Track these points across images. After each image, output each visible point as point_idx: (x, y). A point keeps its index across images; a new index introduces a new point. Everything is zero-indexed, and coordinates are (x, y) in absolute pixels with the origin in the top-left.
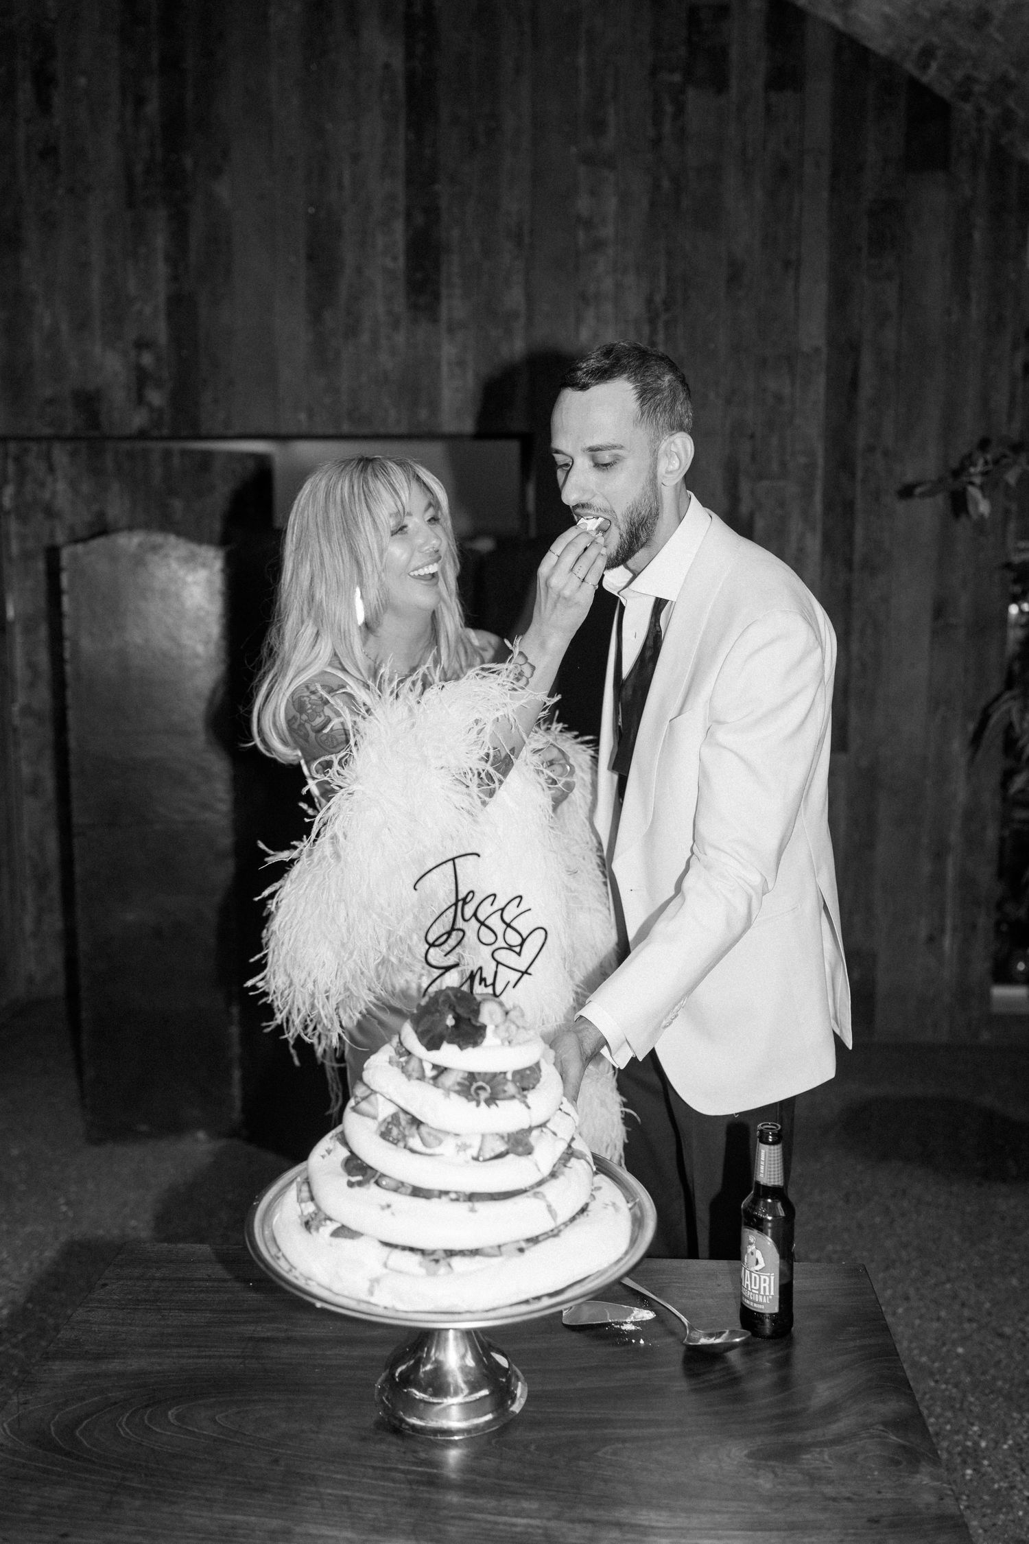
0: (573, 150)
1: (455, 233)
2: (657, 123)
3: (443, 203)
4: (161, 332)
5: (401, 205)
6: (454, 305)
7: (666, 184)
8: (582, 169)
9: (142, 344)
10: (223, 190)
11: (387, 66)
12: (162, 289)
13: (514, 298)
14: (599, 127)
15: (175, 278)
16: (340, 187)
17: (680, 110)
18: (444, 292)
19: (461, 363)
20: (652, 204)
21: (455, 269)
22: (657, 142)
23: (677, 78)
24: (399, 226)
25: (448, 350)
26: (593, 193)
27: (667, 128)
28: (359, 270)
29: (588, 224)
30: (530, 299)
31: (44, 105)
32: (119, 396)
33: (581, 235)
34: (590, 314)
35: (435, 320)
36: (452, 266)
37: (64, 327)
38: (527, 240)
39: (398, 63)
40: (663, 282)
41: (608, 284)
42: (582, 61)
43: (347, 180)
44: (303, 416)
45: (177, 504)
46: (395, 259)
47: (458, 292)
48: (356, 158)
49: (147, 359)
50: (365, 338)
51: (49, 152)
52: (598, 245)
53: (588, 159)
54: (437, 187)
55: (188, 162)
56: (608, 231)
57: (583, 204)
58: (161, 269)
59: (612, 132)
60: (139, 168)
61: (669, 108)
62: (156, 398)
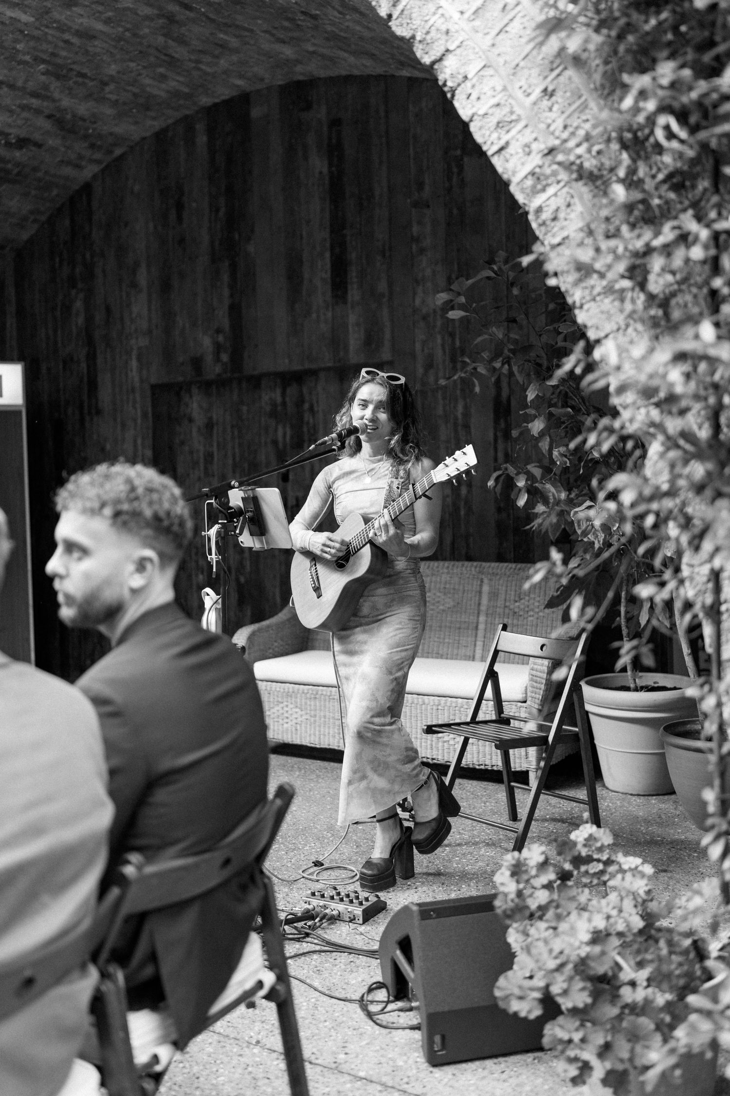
0: (409, 201)
1: (354, 255)
2: (450, 179)
3: (348, 238)
4: (226, 323)
5: (328, 245)
6: (354, 294)
7: (455, 211)
8: (413, 210)
9: (218, 331)
10: (251, 248)
11: (321, 173)
12: (227, 302)
13: (382, 286)
14: (421, 186)
15: (232, 296)
16: (302, 238)
17: (461, 168)
18: (349, 287)
19: (358, 324)
20: (448, 224)
21: (354, 274)
22: (449, 190)
23: (459, 152)
24: (328, 255)
25: (352, 318)
26: (419, 223)
27: (455, 179)
28: (311, 281)
29: (417, 240)
30: (390, 285)
31: (180, 219)
32: (209, 358)
33: (414, 247)
34: (420, 290)
35: (345, 303)
36: (353, 274)
37: (187, 325)
38: (387, 254)
39: (325, 170)
40: (456, 267)
41: (428, 272)
42: (411, 151)
43: (304, 233)
44: (287, 361)
45: (245, 408)
46: (326, 273)
47: (355, 286)
48: (308, 222)
49: (221, 338)
50: (314, 316)
51: (182, 241)
52: (422, 251)
53: (416, 205)
54: (344, 232)
55: (237, 236)
56: (427, 242)
57: (415, 229)
58: (226, 292)
59: (427, 188)
60: (217, 243)
61: (455, 170)
62: (225, 357)
